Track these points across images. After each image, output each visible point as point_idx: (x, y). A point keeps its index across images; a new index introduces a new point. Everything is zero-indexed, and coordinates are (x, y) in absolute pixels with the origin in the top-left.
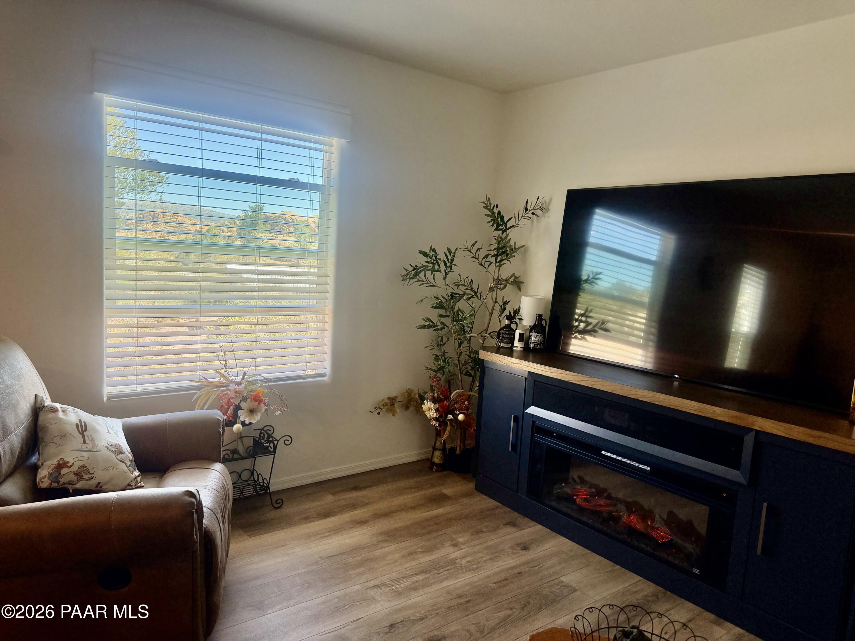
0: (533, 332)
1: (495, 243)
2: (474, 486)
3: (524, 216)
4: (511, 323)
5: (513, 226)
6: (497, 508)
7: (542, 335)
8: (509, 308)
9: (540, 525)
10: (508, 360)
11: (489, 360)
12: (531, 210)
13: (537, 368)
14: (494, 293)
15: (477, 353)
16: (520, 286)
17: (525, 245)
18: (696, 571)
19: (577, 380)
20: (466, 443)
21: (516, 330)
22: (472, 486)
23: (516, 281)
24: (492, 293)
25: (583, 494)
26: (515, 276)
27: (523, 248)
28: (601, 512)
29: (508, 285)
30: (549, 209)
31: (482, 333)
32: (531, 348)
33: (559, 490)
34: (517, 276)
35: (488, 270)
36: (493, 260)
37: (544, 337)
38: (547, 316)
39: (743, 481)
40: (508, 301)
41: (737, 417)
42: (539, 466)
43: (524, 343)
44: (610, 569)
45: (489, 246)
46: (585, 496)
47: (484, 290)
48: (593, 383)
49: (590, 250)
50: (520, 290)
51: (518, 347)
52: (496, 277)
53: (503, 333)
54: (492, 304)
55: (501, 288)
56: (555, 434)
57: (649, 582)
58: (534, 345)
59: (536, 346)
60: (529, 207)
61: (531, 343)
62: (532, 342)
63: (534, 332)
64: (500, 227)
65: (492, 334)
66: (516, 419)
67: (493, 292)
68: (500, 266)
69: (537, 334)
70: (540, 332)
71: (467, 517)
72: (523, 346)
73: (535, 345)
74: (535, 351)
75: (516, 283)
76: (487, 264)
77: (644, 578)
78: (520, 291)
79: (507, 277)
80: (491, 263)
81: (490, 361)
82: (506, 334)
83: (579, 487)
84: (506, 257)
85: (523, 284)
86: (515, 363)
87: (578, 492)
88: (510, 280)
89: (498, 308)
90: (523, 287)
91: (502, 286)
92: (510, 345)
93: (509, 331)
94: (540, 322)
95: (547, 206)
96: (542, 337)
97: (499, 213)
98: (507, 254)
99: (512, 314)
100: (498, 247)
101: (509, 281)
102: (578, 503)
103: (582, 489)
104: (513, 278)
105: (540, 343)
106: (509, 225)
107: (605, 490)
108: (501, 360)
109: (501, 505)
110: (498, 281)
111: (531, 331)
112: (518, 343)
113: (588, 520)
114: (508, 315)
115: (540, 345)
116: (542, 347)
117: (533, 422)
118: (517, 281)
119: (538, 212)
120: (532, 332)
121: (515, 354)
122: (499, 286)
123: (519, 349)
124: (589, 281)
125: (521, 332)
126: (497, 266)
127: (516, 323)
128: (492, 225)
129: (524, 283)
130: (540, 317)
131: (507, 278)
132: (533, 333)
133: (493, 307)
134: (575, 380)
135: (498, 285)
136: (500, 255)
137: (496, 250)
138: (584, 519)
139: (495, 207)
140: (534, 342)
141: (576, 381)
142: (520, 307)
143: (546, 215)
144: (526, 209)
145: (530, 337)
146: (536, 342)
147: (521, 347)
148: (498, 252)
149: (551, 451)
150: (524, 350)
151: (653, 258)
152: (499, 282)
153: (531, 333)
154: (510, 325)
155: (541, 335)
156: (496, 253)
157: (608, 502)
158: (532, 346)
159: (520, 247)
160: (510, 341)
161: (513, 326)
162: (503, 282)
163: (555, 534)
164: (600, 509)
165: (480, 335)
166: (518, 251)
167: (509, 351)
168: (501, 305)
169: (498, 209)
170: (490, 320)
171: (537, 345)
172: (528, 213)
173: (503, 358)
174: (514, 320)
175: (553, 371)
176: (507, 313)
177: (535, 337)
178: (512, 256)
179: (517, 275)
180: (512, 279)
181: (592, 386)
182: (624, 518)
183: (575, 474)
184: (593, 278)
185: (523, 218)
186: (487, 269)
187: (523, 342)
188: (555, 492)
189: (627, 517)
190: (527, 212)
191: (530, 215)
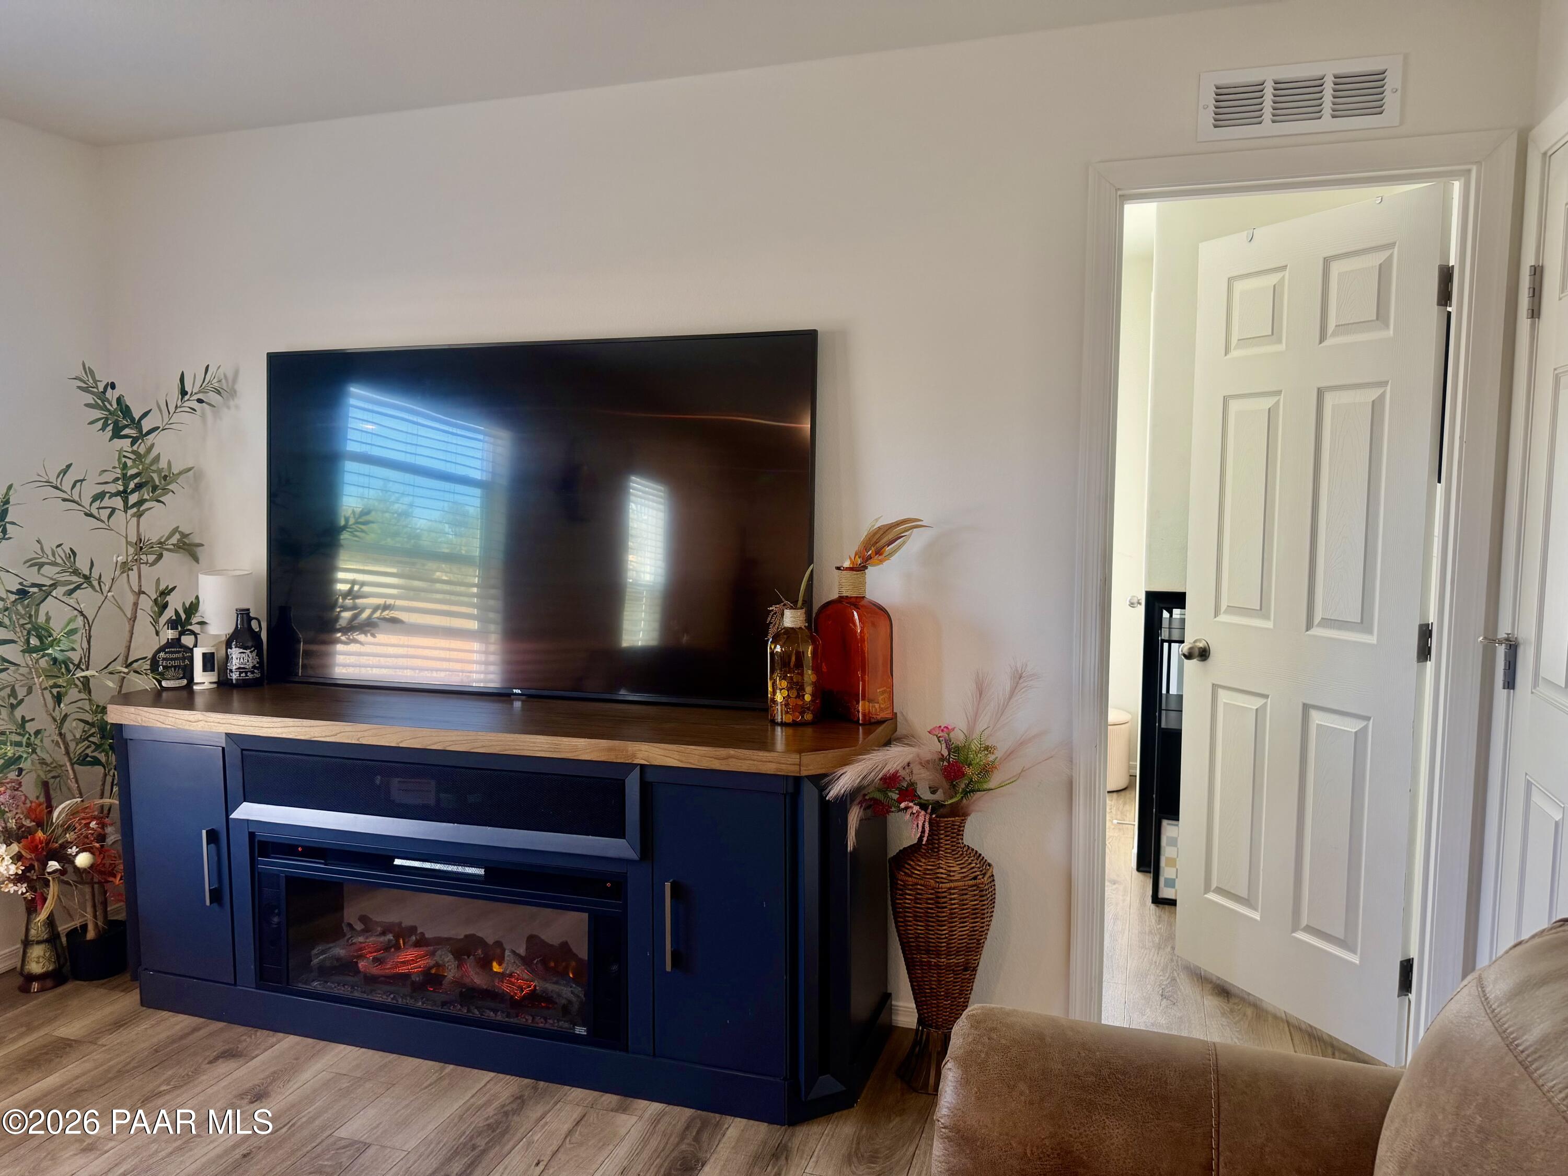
0: (233, 646)
1: (114, 468)
2: (138, 997)
3: (181, 407)
4: (182, 634)
5: (156, 428)
6: (196, 1029)
7: (254, 650)
8: (176, 603)
9: (292, 1036)
10: (177, 716)
11: (132, 723)
12: (196, 393)
13: (243, 723)
14: (134, 575)
15: (104, 710)
16: (196, 552)
17: (193, 468)
18: (581, 1030)
19: (327, 734)
20: (109, 909)
21: (195, 649)
22: (133, 998)
23: (185, 544)
24: (128, 575)
25: (370, 950)
26: (182, 534)
27: (191, 472)
28: (406, 976)
29: (165, 553)
30: (235, 392)
31: (110, 667)
32: (234, 682)
33: (322, 955)
34: (187, 532)
35: (109, 526)
36: (118, 502)
37: (260, 655)
38: (259, 610)
39: (632, 855)
40: (170, 588)
41: (610, 750)
42: (276, 919)
43: (216, 673)
44: (434, 1077)
45: (100, 475)
46: (375, 952)
47: (105, 570)
48: (360, 734)
49: (350, 466)
50: (197, 560)
51: (204, 683)
52: (133, 538)
53: (164, 659)
54: (131, 598)
55: (150, 562)
56: (300, 849)
57: (508, 1077)
58: (238, 673)
59: (243, 675)
60: (188, 388)
61: (231, 671)
62: (234, 668)
63: (236, 647)
64: (126, 431)
65: (135, 664)
66: (213, 837)
67: (130, 572)
68: (139, 515)
69: (242, 650)
70: (250, 644)
71: (121, 1073)
72: (215, 679)
73: (241, 673)
74: (244, 685)
75: (186, 547)
76: (104, 514)
77: (498, 1073)
78: (198, 563)
79: (162, 535)
80: (113, 510)
81: (135, 725)
82: (172, 659)
83: (361, 939)
84: (151, 494)
85: (201, 548)
86: (193, 720)
87: (361, 949)
88: (171, 542)
89: (146, 604)
90: (200, 552)
91: (152, 558)
92: (185, 682)
93: (178, 652)
94: (246, 626)
95: (230, 384)
96: (254, 654)
97: (119, 400)
98: (155, 488)
99: (183, 616)
100: (124, 475)
101: (168, 545)
102: (362, 970)
103: (368, 941)
104: (177, 536)
105: (252, 667)
106: (146, 425)
107: (413, 930)
108: (162, 719)
109: (202, 1020)
110: (140, 546)
111: (228, 645)
112: (203, 676)
113: (385, 997)
114: (174, 618)
115: (253, 672)
116: (258, 676)
117: (252, 835)
118: (187, 542)
119: (212, 397)
120: (231, 648)
121: (199, 701)
122: (143, 557)
123: (207, 686)
124: (350, 528)
125: (205, 650)
126: (133, 516)
127: (193, 633)
128: (103, 429)
129: (202, 545)
130: (244, 615)
131: (162, 537)
132: (234, 649)
133: (136, 604)
134: (324, 735)
135: (141, 556)
136: (133, 491)
137: (120, 482)
138: (378, 997)
139: (109, 387)
140: (239, 668)
141: (326, 736)
142: (197, 598)
143: (232, 403)
144: (184, 393)
145: (227, 658)
146: (242, 666)
147: (210, 683)
148: (126, 486)
149: (295, 884)
150: (218, 687)
151: (477, 475)
152: (141, 548)
153: (229, 650)
154: (179, 639)
155: (251, 652)
156: (121, 488)
157: (421, 951)
158: (235, 676)
159: (182, 471)
160: (184, 674)
161: (187, 640)
162: (152, 547)
163: (323, 1043)
164: (403, 970)
165: (106, 671)
166: (179, 479)
167: (184, 693)
168: (154, 596)
169: (116, 393)
170: (133, 634)
171: (246, 673)
172: (188, 400)
173: (164, 714)
174: (189, 627)
175: (279, 725)
176: (169, 613)
177: (239, 659)
178: (166, 491)
179: (185, 529)
180: (174, 540)
181: (358, 740)
182: (451, 973)
183: (351, 914)
184: (357, 523)
185: (179, 410)
186: (106, 521)
187: (214, 671)
188: (315, 961)
189: (456, 970)
190: (187, 397)
191: (195, 405)
